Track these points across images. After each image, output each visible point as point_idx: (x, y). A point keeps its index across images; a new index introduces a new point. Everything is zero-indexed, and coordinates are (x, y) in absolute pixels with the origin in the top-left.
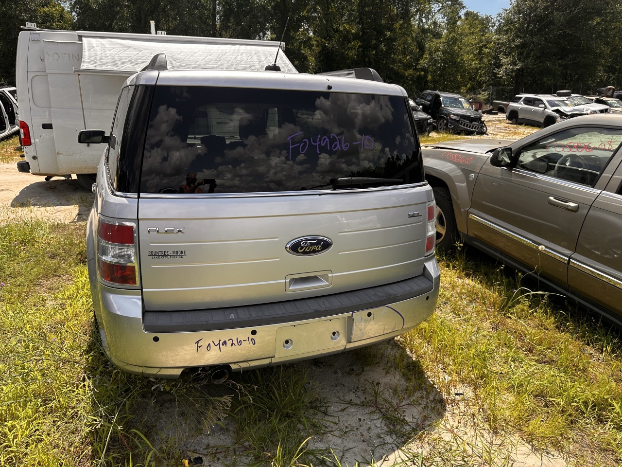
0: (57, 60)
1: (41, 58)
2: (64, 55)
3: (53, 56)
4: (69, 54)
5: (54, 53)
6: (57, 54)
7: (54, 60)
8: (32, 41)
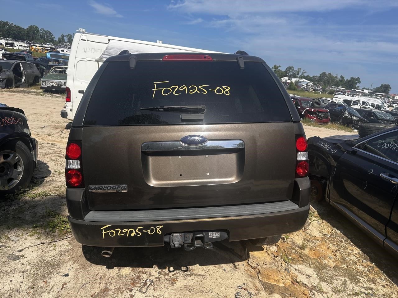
0: (94, 53)
1: (84, 50)
2: (98, 50)
3: (91, 50)
4: (101, 50)
5: (92, 48)
6: (94, 49)
7: (92, 52)
8: (82, 40)
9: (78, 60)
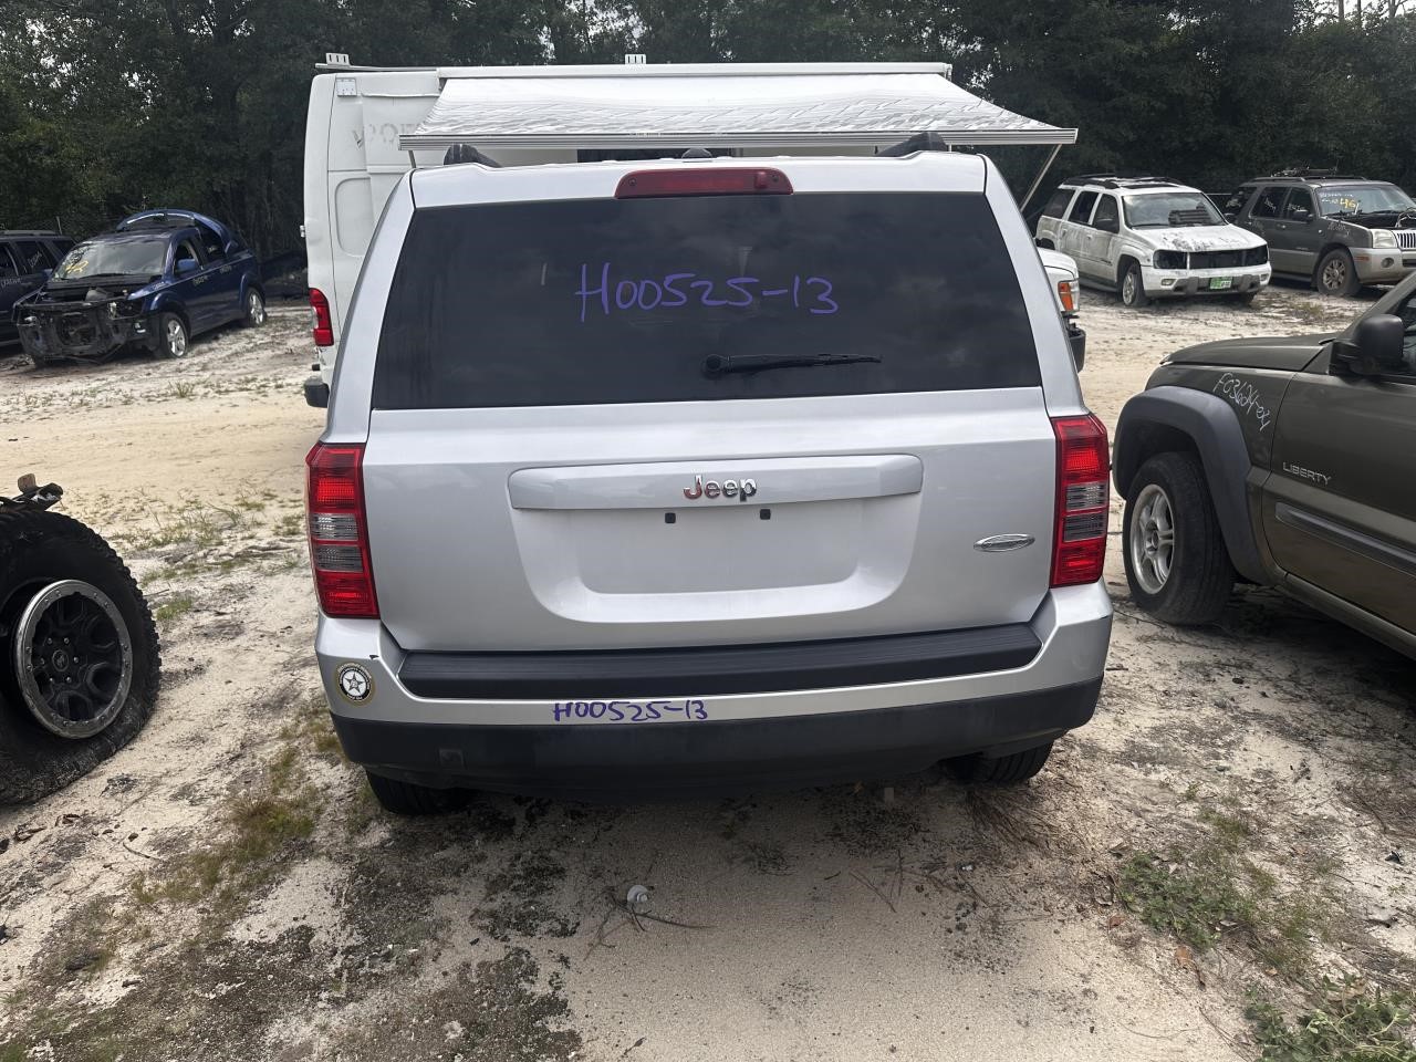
1: (356, 136)
3: (382, 133)
5: (386, 125)
7: (385, 141)
8: (339, 96)
9: (336, 178)
